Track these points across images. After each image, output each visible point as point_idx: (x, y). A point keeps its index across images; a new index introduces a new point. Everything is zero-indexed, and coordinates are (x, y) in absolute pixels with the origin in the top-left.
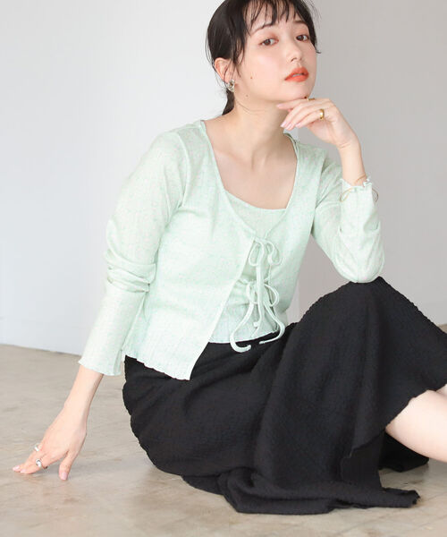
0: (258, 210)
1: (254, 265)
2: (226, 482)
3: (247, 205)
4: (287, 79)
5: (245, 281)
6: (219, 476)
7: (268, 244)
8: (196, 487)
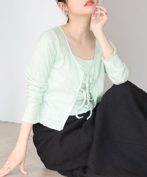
0: (84, 61)
1: (85, 82)
2: (76, 173)
3: (80, 59)
4: (85, 6)
5: (82, 90)
6: (73, 171)
7: (90, 75)
8: (64, 176)
